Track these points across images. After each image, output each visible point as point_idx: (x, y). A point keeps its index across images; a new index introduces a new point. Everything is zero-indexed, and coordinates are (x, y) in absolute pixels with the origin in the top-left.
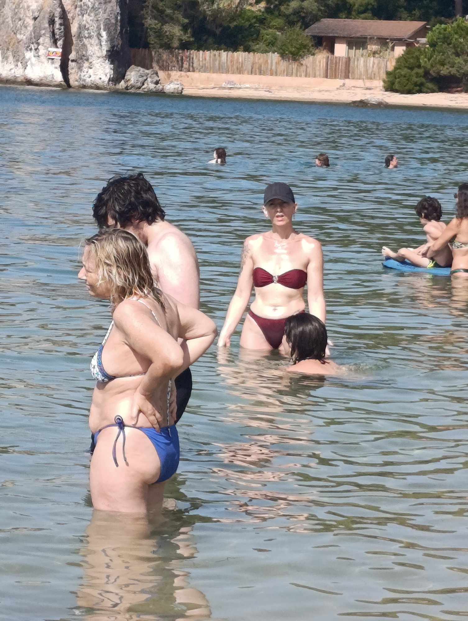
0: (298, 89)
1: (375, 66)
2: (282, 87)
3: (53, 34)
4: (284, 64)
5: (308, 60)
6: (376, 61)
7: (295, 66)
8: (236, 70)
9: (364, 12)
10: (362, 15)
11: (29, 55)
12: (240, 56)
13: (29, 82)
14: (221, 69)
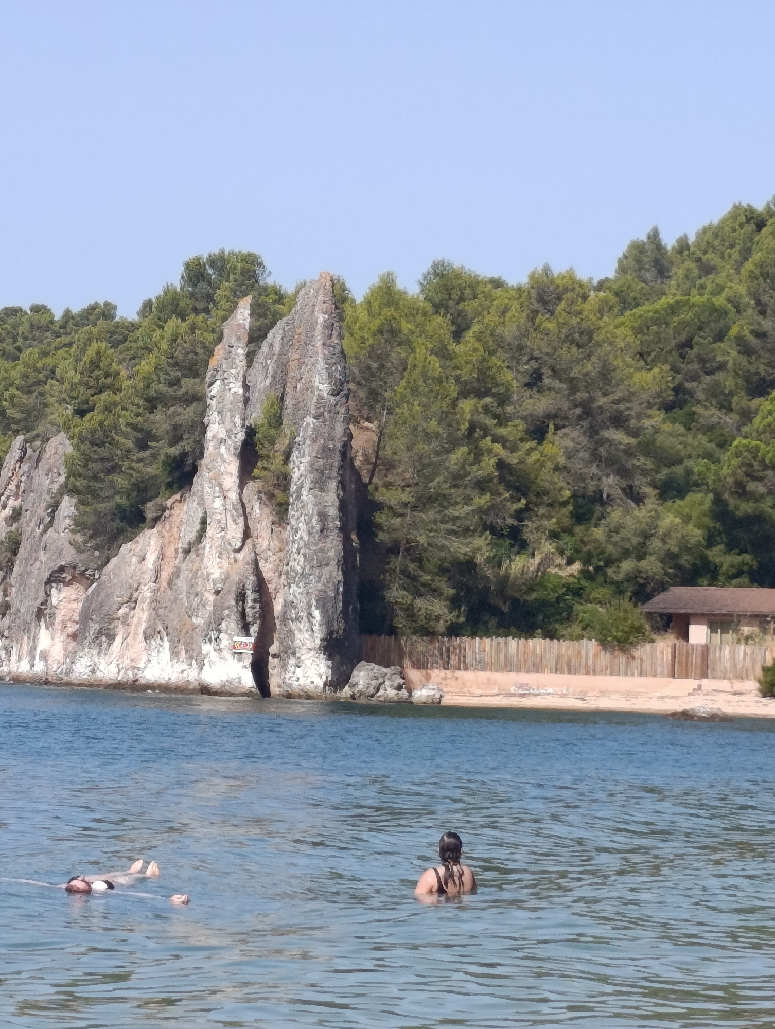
0: (628, 695)
1: (748, 658)
2: (603, 693)
3: (243, 615)
4: (605, 658)
5: (643, 651)
6: (748, 651)
7: (622, 659)
8: (531, 666)
9: (738, 575)
10: (735, 581)
11: (207, 648)
12: (538, 645)
13: (205, 690)
14: (507, 666)
